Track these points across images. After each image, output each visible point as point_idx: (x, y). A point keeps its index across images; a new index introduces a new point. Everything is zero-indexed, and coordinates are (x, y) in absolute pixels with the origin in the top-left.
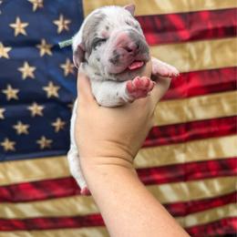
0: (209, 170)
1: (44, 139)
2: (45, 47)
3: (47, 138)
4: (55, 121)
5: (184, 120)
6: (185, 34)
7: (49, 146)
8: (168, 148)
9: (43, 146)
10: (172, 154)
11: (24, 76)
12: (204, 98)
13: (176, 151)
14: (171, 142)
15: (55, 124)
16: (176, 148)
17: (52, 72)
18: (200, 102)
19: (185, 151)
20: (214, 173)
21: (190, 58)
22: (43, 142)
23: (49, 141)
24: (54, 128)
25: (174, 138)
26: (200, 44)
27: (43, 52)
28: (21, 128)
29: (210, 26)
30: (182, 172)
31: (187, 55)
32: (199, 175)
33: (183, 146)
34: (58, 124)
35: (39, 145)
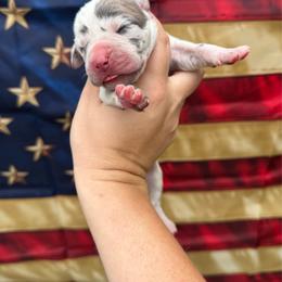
1: (13, 170)
2: (14, 13)
3: (19, 169)
4: (34, 144)
5: (269, 153)
7: (19, 180)
8: (233, 194)
9: (12, 180)
10: (241, 205)
13: (246, 200)
14: (240, 186)
15: (32, 148)
16: (248, 196)
17: (28, 60)
19: (262, 200)
22: (12, 175)
24: (32, 153)
25: (247, 180)
27: (10, 21)
30: (254, 234)
33: (260, 192)
34: (38, 148)
35: (6, 179)
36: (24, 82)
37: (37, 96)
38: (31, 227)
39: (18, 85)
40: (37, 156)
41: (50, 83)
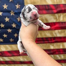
0: (60, 52)
1: (11, 39)
3: (12, 39)
4: (15, 34)
5: (53, 37)
6: (55, 11)
7: (13, 41)
8: (48, 44)
9: (11, 41)
10: (49, 46)
11: (6, 21)
12: (60, 31)
13: (50, 45)
15: (15, 35)
16: (51, 44)
17: (14, 20)
18: (59, 31)
19: (53, 45)
20: (62, 53)
21: (56, 18)
22: (11, 40)
23: (13, 40)
24: (15, 36)
25: (50, 41)
26: (59, 14)
27: (12, 14)
28: (5, 36)
29: (63, 9)
31: (55, 17)
32: (57, 53)
33: (53, 44)
34: (16, 35)
35: (10, 41)
36: (14, 24)
37: (16, 26)
38: (14, 50)
39: (13, 24)
40: (15, 37)
41: (18, 24)
